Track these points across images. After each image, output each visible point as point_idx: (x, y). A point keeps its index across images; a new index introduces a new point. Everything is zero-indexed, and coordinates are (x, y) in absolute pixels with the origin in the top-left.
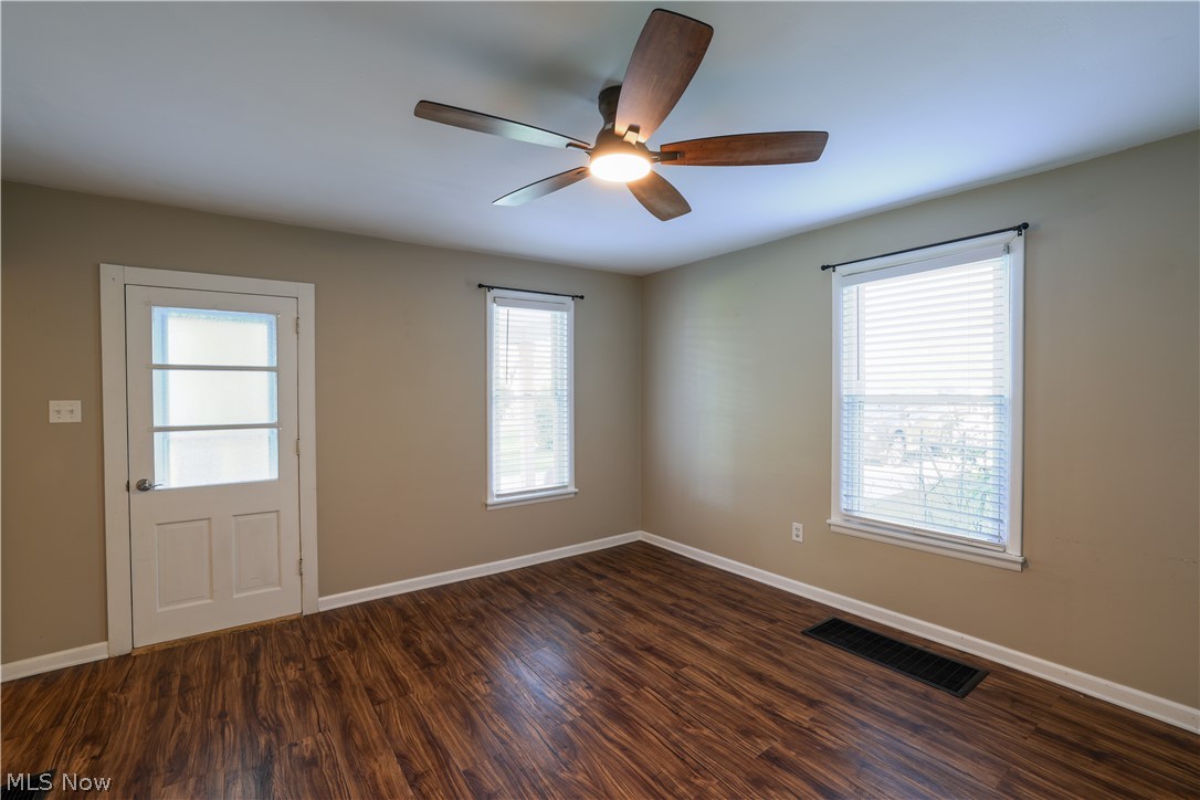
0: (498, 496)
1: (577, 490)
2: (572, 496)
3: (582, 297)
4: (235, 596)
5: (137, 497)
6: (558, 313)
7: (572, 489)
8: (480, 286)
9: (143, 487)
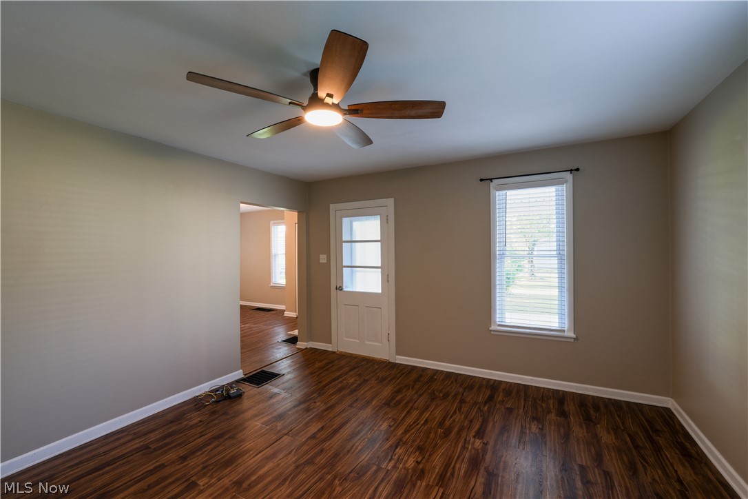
0: (500, 325)
1: (575, 336)
2: (572, 340)
3: (577, 170)
4: (367, 342)
5: (339, 292)
6: (559, 187)
7: (572, 335)
8: (481, 180)
9: (340, 289)
